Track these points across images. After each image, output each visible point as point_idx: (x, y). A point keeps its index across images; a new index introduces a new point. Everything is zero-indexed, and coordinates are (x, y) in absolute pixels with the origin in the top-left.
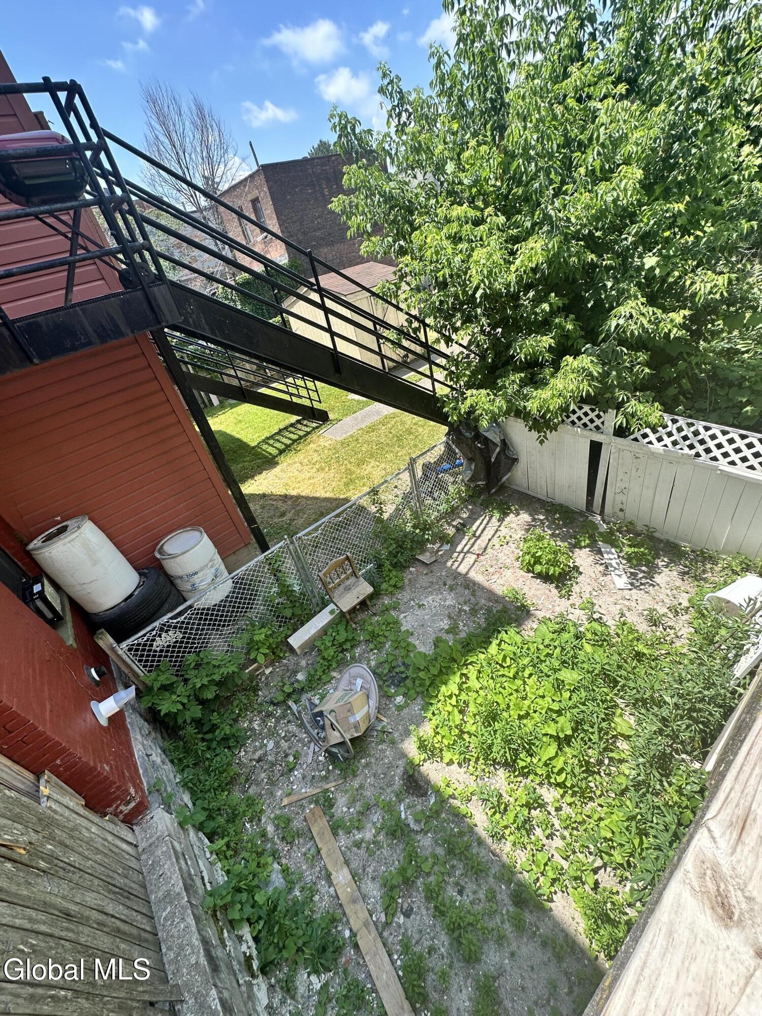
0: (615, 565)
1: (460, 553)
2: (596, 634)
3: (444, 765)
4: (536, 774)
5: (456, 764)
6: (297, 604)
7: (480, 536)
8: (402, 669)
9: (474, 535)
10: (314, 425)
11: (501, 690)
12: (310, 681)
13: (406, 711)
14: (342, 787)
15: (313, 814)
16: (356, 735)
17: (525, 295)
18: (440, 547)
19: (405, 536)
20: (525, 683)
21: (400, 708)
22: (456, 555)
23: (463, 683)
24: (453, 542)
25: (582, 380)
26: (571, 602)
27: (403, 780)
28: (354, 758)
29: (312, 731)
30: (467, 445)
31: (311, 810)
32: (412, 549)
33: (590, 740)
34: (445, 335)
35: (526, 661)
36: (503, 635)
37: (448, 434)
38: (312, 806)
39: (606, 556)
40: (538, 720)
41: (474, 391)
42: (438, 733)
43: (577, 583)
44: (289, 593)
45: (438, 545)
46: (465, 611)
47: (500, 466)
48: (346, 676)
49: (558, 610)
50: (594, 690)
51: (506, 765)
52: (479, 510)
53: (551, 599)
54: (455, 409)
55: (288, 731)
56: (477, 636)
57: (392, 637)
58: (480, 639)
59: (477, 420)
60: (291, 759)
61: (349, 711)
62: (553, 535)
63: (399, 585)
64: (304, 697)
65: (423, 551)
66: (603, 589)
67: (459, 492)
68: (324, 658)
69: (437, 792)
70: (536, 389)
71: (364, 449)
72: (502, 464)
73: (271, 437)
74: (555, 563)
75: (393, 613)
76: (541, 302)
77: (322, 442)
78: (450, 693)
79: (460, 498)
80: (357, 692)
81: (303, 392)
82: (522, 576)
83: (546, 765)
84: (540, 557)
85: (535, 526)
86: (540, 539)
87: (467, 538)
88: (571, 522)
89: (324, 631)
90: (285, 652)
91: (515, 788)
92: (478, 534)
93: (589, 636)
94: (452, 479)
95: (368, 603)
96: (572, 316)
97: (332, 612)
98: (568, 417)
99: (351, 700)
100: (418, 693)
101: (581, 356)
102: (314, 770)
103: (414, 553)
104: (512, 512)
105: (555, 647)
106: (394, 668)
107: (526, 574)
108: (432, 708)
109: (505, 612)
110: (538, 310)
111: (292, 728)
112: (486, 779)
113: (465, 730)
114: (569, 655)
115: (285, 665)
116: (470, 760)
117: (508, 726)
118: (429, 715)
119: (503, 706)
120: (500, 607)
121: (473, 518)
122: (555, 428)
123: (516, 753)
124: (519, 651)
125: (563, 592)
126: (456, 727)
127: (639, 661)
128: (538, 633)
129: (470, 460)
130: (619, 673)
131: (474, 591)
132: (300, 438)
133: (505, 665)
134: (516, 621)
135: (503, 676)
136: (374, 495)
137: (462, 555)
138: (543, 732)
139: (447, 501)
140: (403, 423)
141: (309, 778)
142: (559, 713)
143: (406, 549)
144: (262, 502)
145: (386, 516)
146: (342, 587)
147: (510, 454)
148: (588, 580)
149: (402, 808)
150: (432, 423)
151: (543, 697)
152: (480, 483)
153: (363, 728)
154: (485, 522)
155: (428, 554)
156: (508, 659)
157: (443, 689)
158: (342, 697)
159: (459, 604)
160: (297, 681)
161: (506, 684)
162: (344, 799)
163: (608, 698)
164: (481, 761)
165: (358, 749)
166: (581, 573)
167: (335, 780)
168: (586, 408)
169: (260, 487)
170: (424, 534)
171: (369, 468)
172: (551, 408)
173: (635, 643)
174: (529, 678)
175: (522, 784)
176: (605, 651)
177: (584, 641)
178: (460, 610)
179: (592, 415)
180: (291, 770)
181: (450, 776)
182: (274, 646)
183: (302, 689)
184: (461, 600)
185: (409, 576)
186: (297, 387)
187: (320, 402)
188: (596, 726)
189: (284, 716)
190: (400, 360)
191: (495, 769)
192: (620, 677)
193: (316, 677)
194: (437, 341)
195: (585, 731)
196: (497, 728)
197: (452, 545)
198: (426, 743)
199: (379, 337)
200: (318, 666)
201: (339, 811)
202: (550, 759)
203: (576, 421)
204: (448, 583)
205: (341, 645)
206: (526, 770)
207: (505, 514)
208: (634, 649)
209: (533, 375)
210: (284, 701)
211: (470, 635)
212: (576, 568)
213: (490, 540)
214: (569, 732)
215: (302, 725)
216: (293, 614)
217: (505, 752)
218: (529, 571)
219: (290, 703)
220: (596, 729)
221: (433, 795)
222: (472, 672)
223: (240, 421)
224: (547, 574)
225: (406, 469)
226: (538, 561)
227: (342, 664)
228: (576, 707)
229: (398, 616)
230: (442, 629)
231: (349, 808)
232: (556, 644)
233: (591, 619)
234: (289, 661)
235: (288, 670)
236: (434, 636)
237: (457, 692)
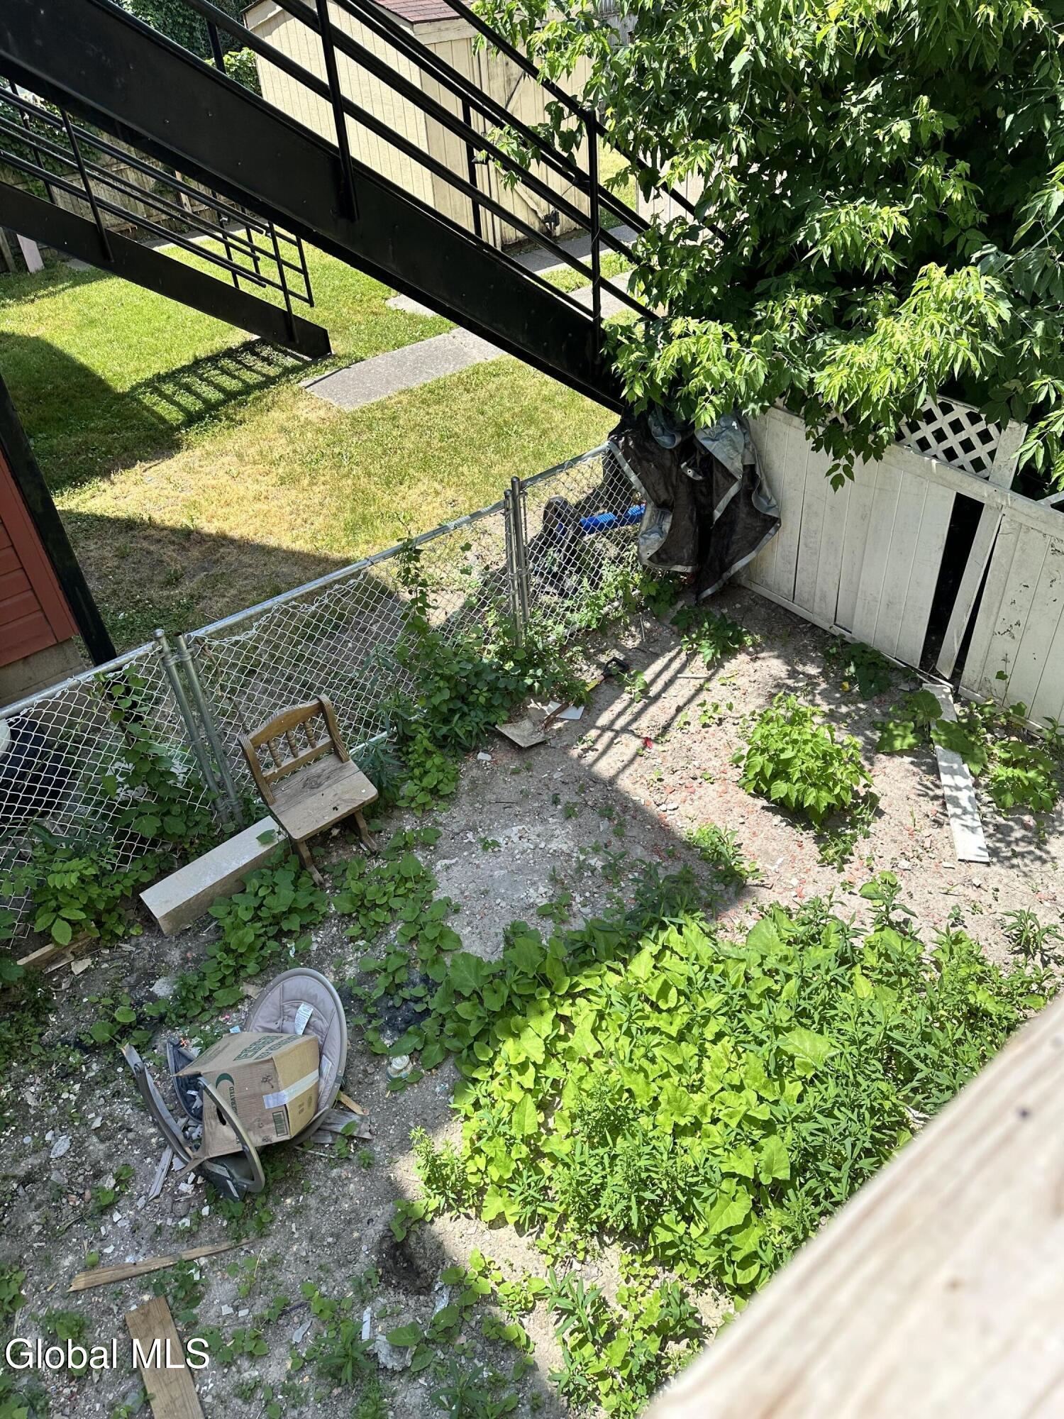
0: (964, 802)
1: (604, 729)
2: (888, 958)
3: (483, 1226)
4: (693, 1263)
5: (511, 1226)
6: (176, 809)
7: (657, 697)
8: (420, 991)
9: (644, 692)
10: (290, 362)
11: (646, 1064)
12: (184, 1001)
13: (412, 1092)
14: (229, 1259)
15: (146, 1315)
16: (276, 1139)
17: (858, 90)
18: (560, 710)
19: (477, 674)
20: (702, 1053)
21: (398, 1085)
22: (593, 733)
23: (559, 1038)
24: (590, 702)
25: (958, 334)
26: (844, 876)
27: (380, 1252)
28: (267, 1192)
29: (171, 1121)
30: (659, 466)
31: (142, 1305)
32: (489, 707)
33: (829, 1195)
34: (642, 165)
35: (714, 1001)
36: (671, 935)
37: (617, 432)
38: (146, 1298)
39: (946, 779)
40: (718, 1140)
41: (693, 324)
42: (479, 1151)
43: (867, 835)
44: (155, 780)
45: (553, 706)
46: (593, 870)
47: (732, 531)
48: (275, 995)
49: (810, 891)
50: (858, 1085)
51: (627, 1235)
52: (666, 633)
53: (798, 865)
54: (644, 368)
55: (110, 1117)
56: (611, 930)
57: (407, 914)
58: (616, 939)
59: (690, 404)
60: (109, 1182)
61: (266, 1080)
62: (831, 716)
63: (445, 789)
64: (164, 1040)
65: (517, 714)
66: (925, 856)
67: (624, 585)
68: (228, 950)
69: (460, 1283)
70: (846, 341)
71: (408, 444)
72: (739, 527)
73: (172, 376)
74: (823, 780)
75: (419, 856)
76: (893, 114)
77: (304, 411)
78: (522, 1059)
79: (627, 601)
80: (295, 1037)
81: (269, 269)
82: (741, 804)
83: (718, 1243)
84: (788, 762)
85: (794, 690)
86: (797, 719)
87: (626, 696)
88: (881, 691)
89: (238, 882)
90: (131, 924)
91: (641, 1289)
92: (653, 691)
93: (871, 959)
94: (613, 551)
95: (362, 824)
96: (963, 166)
97: (265, 838)
98: (914, 428)
99: (274, 1054)
100: (447, 1053)
101: (964, 270)
102: (163, 1213)
103: (492, 718)
104: (743, 649)
105: (788, 977)
106: (399, 986)
107: (751, 800)
108: (474, 1092)
109: (687, 882)
110: (880, 133)
111: (124, 1109)
112: (576, 1266)
113: (546, 1150)
114: (817, 999)
115: (127, 957)
116: (546, 1220)
117: (647, 1149)
118: (465, 1106)
119: (643, 1102)
120: (675, 869)
121: (648, 653)
122: (876, 452)
123: (654, 1212)
124: (701, 976)
125: (831, 852)
126: (526, 1140)
127: (972, 1028)
128: (753, 940)
129: (663, 507)
130: (922, 1051)
131: (621, 825)
132: (248, 389)
133: (663, 1006)
134: (708, 906)
135: (655, 1030)
136: (410, 559)
137: (609, 735)
138: (725, 1169)
139: (594, 604)
140: (516, 393)
141: (151, 1229)
142: (769, 1127)
143: (473, 705)
144: (122, 541)
145: (436, 618)
146: (299, 777)
147: (760, 504)
148: (894, 832)
149: (366, 1317)
150: (588, 402)
151: (739, 1088)
152: (679, 568)
153: (295, 1127)
154: (676, 665)
155: (526, 724)
156: (673, 993)
157: (509, 1048)
158: (256, 1046)
159: (582, 850)
160: (153, 998)
161: (657, 1051)
162: (227, 1286)
163: (887, 1105)
164: (572, 1223)
165: (280, 1174)
166: (880, 813)
167: (213, 1241)
168: (960, 411)
169: (121, 503)
170: (524, 674)
171: (413, 495)
172: (875, 392)
173: (971, 986)
174: (714, 1042)
175: (657, 1283)
176: (900, 999)
177: (857, 969)
178: (582, 867)
179: (971, 431)
180: (106, 1209)
181: (492, 1253)
182: (101, 906)
183: (162, 1018)
184: (589, 841)
185: (475, 772)
186: (253, 251)
187: (310, 301)
188: (846, 1166)
189: (104, 1080)
190: (536, 226)
191: (602, 1243)
192: (924, 1061)
193: (201, 994)
194: (621, 178)
195: (822, 1175)
196: (618, 1150)
197: (587, 711)
198: (447, 1171)
199: (474, 141)
200: (207, 967)
201: (212, 1313)
202: (730, 1231)
203: (931, 440)
204: (564, 798)
205: (276, 920)
206: (670, 1252)
207: (727, 648)
208: (965, 1001)
209: (846, 304)
210: (111, 1044)
211: (595, 928)
212: (871, 801)
213: (679, 709)
214: (784, 1174)
215: (147, 1106)
216: (162, 833)
217: (629, 1208)
218: (758, 793)
219: (126, 1049)
220: (844, 1173)
221: (445, 1293)
222: (583, 1013)
223: (92, 322)
224: (800, 804)
225: (497, 507)
226: (782, 771)
227: (271, 967)
228: (811, 1118)
229: (432, 864)
230: (532, 905)
231: (236, 1309)
232: (790, 970)
233: (884, 923)
234: (137, 946)
235: (131, 971)
236: (509, 920)
237: (540, 1058)
